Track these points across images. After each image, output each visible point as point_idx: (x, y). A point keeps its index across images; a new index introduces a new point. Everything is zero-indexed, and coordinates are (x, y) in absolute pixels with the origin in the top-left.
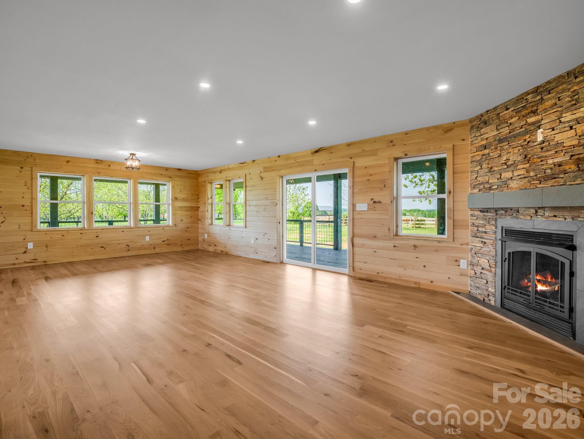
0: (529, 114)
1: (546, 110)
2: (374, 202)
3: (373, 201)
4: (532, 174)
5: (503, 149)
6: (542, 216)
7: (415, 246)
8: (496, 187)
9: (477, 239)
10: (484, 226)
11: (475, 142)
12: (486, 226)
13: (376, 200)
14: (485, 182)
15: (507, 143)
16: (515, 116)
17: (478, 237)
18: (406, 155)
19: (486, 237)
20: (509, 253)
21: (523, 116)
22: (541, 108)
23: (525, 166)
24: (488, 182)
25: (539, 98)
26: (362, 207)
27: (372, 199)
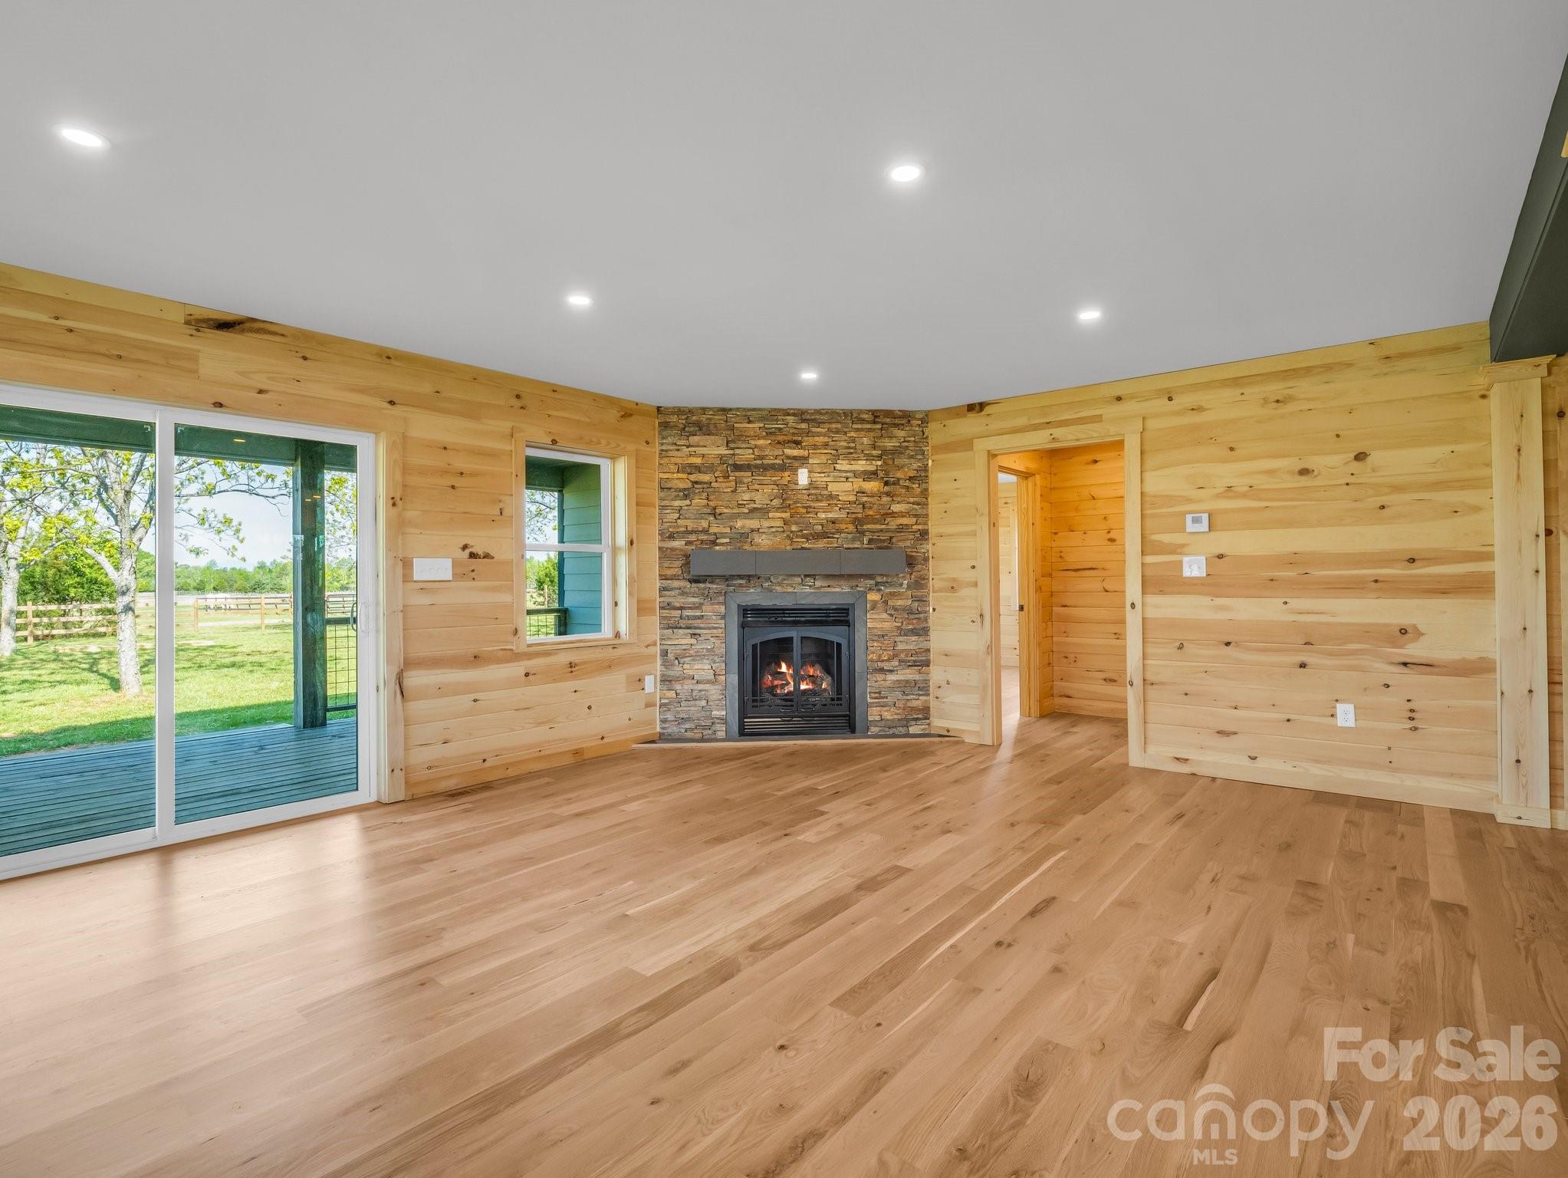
0: (789, 442)
1: (815, 447)
2: (473, 555)
3: (467, 551)
4: (794, 528)
5: (741, 482)
6: (810, 586)
7: (571, 665)
8: (728, 540)
9: (680, 631)
10: (699, 607)
11: (671, 454)
12: (704, 607)
13: (479, 549)
14: (701, 529)
15: (750, 474)
16: (764, 438)
17: (681, 628)
18: (554, 442)
19: (702, 625)
20: (754, 646)
21: (779, 443)
22: (808, 441)
23: (784, 515)
24: (705, 531)
25: (804, 426)
26: (434, 568)
27: (465, 547)
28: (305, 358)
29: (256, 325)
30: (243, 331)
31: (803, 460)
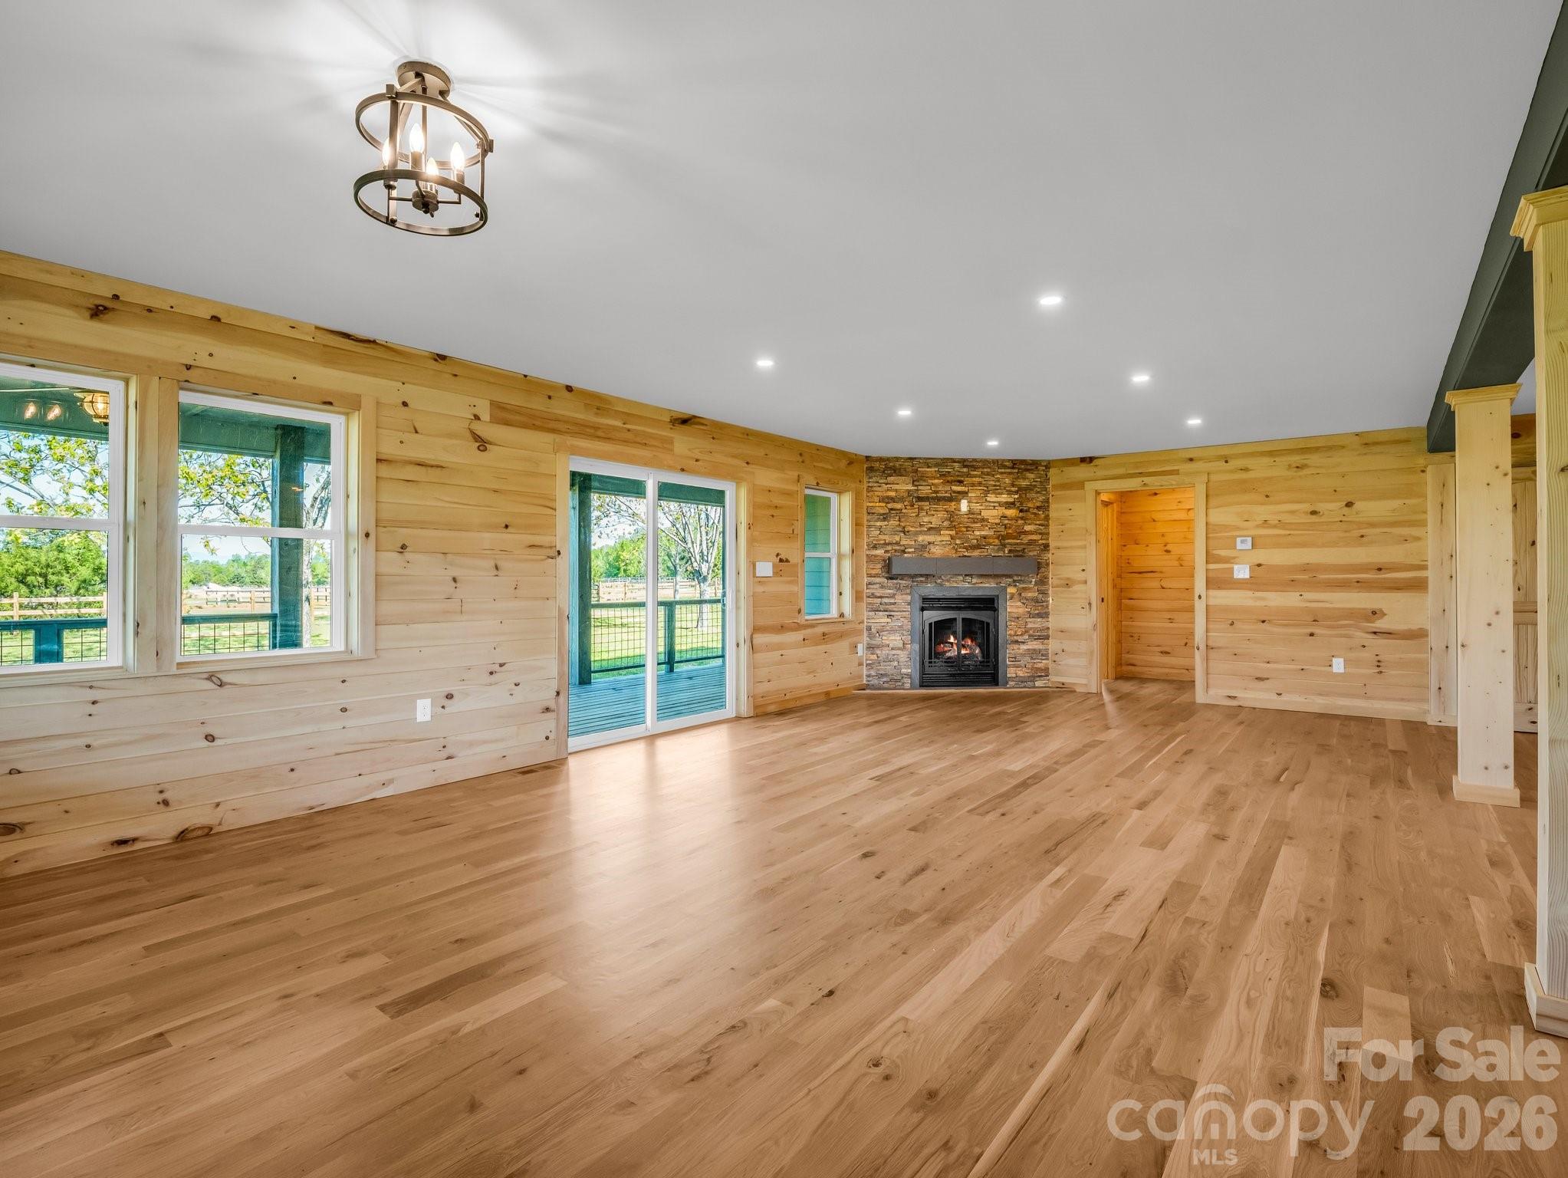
0: (955, 481)
1: (973, 485)
2: (781, 560)
3: (779, 558)
4: (958, 542)
5: (922, 509)
6: (969, 582)
7: (824, 634)
8: (913, 550)
9: (881, 613)
10: (893, 596)
11: (874, 489)
12: (896, 597)
13: (783, 556)
14: (894, 542)
15: (928, 503)
16: (938, 478)
17: (880, 611)
18: (818, 484)
19: (895, 609)
20: (930, 624)
21: (948, 482)
22: (967, 480)
23: (951, 532)
24: (897, 543)
25: (965, 470)
26: (765, 569)
27: (778, 555)
28: (713, 438)
29: (699, 420)
30: (692, 424)
31: (964, 494)
